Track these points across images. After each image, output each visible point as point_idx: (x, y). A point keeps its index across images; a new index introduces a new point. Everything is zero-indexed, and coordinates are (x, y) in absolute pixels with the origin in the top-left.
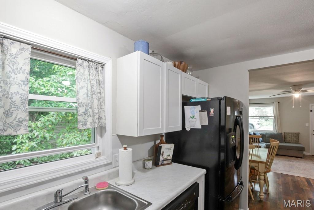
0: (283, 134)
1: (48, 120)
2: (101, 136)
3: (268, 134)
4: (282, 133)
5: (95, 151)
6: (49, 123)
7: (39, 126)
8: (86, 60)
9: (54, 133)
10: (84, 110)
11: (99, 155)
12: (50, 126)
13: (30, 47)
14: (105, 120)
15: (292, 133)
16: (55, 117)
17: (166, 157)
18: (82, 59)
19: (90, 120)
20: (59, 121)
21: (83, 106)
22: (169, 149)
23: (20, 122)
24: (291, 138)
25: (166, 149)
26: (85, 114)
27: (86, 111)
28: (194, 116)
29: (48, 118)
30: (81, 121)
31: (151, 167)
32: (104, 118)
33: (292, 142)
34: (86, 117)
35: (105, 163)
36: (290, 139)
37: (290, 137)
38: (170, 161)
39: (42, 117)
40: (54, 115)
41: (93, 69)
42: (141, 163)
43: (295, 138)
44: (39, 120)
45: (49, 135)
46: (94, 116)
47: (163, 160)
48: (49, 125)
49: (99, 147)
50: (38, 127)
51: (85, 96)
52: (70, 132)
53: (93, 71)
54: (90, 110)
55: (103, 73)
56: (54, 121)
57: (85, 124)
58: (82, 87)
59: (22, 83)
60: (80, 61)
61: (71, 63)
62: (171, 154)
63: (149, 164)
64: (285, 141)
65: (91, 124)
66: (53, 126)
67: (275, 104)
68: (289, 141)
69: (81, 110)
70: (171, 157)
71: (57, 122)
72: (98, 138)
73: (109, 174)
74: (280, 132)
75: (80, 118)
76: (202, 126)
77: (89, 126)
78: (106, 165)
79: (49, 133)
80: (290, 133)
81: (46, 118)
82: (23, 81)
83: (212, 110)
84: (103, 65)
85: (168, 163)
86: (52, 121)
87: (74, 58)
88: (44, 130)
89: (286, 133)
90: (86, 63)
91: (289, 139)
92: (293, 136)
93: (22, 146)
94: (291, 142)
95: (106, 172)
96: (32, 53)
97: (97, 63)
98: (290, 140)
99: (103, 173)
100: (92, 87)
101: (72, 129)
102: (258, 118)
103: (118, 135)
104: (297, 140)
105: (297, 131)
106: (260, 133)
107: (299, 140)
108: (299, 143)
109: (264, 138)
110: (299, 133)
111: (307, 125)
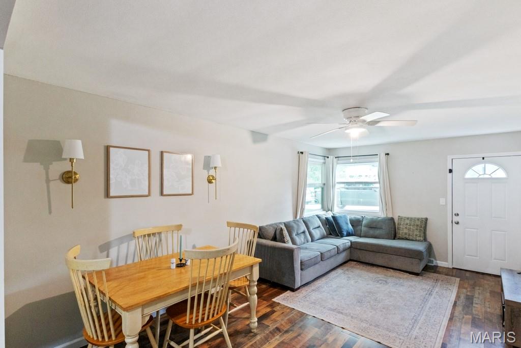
0: (396, 220)
3: (367, 219)
4: (392, 219)
15: (411, 219)
24: (409, 229)
33: (411, 238)
36: (407, 231)
37: (408, 227)
43: (417, 229)
64: (398, 235)
67: (380, 158)
68: (404, 236)
74: (390, 216)
80: (408, 219)
89: (402, 218)
91: (405, 231)
92: (414, 225)
94: (407, 237)
98: (406, 234)
102: (361, 186)
104: (422, 235)
105: (423, 215)
106: (353, 217)
107: (428, 233)
108: (425, 240)
109: (359, 228)
110: (426, 219)
111: (442, 201)
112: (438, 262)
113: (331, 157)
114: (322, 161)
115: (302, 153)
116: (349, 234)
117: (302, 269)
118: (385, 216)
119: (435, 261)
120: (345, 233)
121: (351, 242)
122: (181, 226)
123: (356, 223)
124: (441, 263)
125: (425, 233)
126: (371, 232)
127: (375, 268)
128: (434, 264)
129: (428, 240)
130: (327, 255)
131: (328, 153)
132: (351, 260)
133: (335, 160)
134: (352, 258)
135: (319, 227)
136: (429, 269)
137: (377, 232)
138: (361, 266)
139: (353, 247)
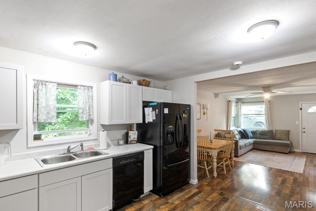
0: (274, 131)
1: (66, 118)
2: (92, 124)
3: (259, 131)
4: (272, 131)
5: (89, 132)
6: (66, 119)
7: (59, 121)
8: (83, 86)
9: (70, 127)
10: (82, 111)
11: (90, 134)
12: (67, 122)
13: (56, 84)
14: (93, 116)
15: (282, 131)
16: (70, 115)
17: (132, 139)
18: (80, 86)
19: (85, 116)
20: (73, 118)
21: (81, 109)
22: (135, 134)
23: (53, 117)
25: (132, 134)
26: (83, 113)
27: (83, 111)
28: (149, 114)
29: (65, 116)
30: (80, 117)
31: (122, 144)
32: (92, 115)
33: (282, 139)
34: (83, 115)
35: (93, 139)
36: (280, 136)
37: (280, 134)
38: (136, 142)
39: (61, 115)
40: (69, 113)
41: (86, 90)
42: (116, 142)
43: (285, 135)
44: (60, 117)
45: (66, 128)
46: (87, 114)
47: (131, 141)
48: (66, 120)
49: (90, 130)
50: (59, 123)
51: (83, 104)
52: (81, 126)
53: (86, 91)
54: (85, 111)
55: (92, 91)
56: (69, 118)
57: (82, 118)
58: (80, 100)
59: (53, 100)
60: (79, 87)
61: (75, 88)
62: (136, 137)
63: (122, 142)
64: (275, 138)
65: (86, 118)
66: (69, 122)
67: (266, 103)
68: (278, 139)
69: (80, 111)
70: (136, 140)
71: (72, 118)
72: (90, 125)
73: (95, 145)
74: (271, 129)
75: (80, 115)
76: (153, 120)
77: (84, 119)
78: (94, 140)
79: (67, 127)
80: (280, 131)
81: (64, 115)
82: (54, 99)
83: (157, 110)
84: (92, 87)
85: (135, 143)
86: (68, 118)
87: (76, 86)
88: (63, 124)
89: (277, 130)
90: (82, 88)
91: (279, 136)
92: (283, 133)
93: (48, 136)
94: (280, 138)
95: (94, 143)
96: (57, 86)
97: (88, 87)
98: (279, 137)
99: (92, 144)
100: (86, 99)
101: (82, 124)
103: (101, 125)
104: (287, 138)
105: (287, 129)
106: (252, 130)
107: (290, 137)
108: (289, 140)
109: (255, 135)
110: (289, 131)
111: (297, 123)
112: (295, 150)
113: (240, 102)
114: (236, 104)
115: (230, 101)
116: (251, 138)
117: (240, 149)
118: (268, 129)
119: (293, 150)
120: (250, 137)
121: (254, 141)
122: (201, 130)
123: (254, 133)
124: (296, 150)
125: (288, 137)
126: (262, 137)
127: (266, 152)
128: (293, 151)
129: (290, 140)
130: (247, 145)
131: (238, 101)
132: (253, 149)
133: (241, 104)
134: (254, 148)
135: (237, 134)
136: (291, 153)
137: (265, 137)
138: (260, 151)
139: (255, 143)
